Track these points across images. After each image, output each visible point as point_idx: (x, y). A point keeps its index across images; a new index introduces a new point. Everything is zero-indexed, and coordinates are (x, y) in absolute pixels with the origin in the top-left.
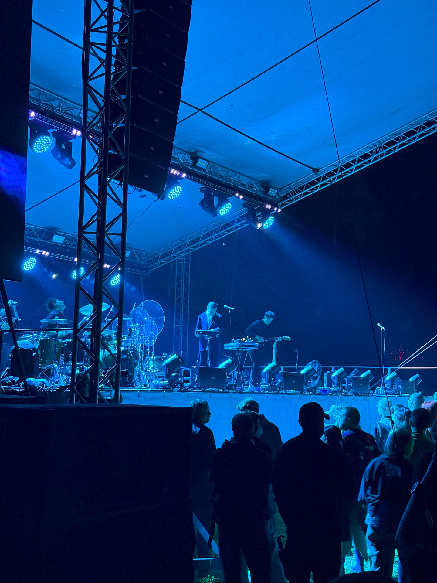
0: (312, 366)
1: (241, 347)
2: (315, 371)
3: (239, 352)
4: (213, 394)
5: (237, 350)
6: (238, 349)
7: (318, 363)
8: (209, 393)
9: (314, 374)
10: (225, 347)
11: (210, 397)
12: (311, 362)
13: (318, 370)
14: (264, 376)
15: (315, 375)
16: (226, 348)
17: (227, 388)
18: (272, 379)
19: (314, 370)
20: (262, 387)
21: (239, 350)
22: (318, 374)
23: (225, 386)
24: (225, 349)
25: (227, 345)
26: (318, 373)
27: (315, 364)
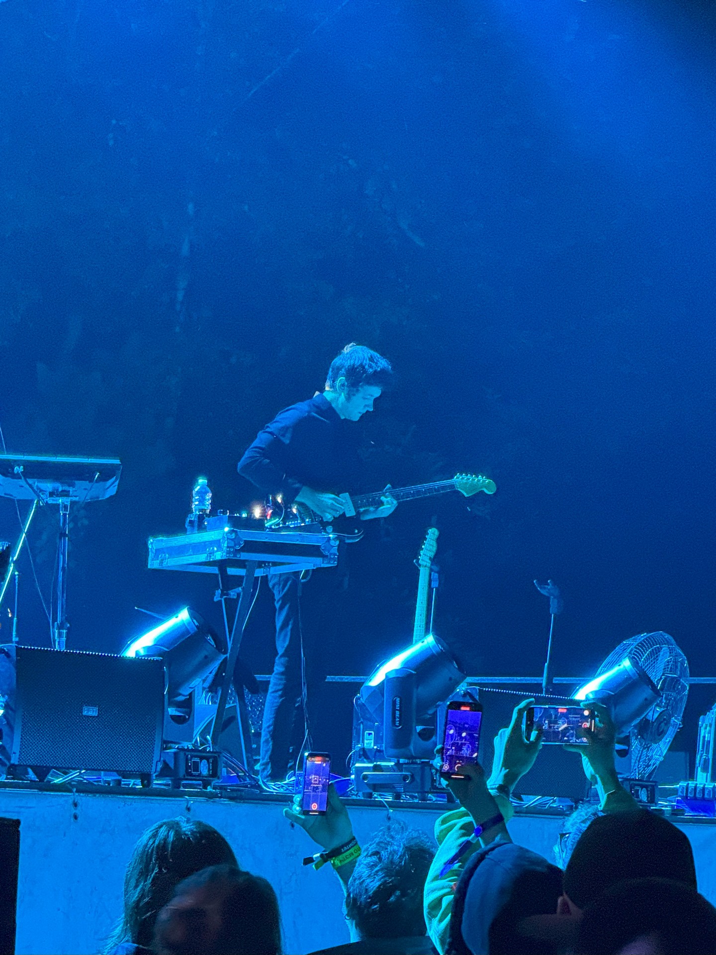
0: (635, 663)
1: (244, 556)
2: (654, 687)
3: (231, 582)
4: (91, 804)
5: (215, 570)
6: (222, 565)
7: (671, 651)
8: (71, 797)
9: (647, 704)
10: (151, 555)
11: (76, 817)
12: (632, 643)
13: (672, 684)
14: (371, 709)
15: (654, 713)
16: (156, 557)
17: (165, 771)
18: (419, 728)
19: (650, 682)
20: (359, 770)
21: (231, 571)
22: (672, 707)
23: (156, 759)
24: (153, 564)
25: (163, 545)
26: (667, 705)
27: (655, 653)
